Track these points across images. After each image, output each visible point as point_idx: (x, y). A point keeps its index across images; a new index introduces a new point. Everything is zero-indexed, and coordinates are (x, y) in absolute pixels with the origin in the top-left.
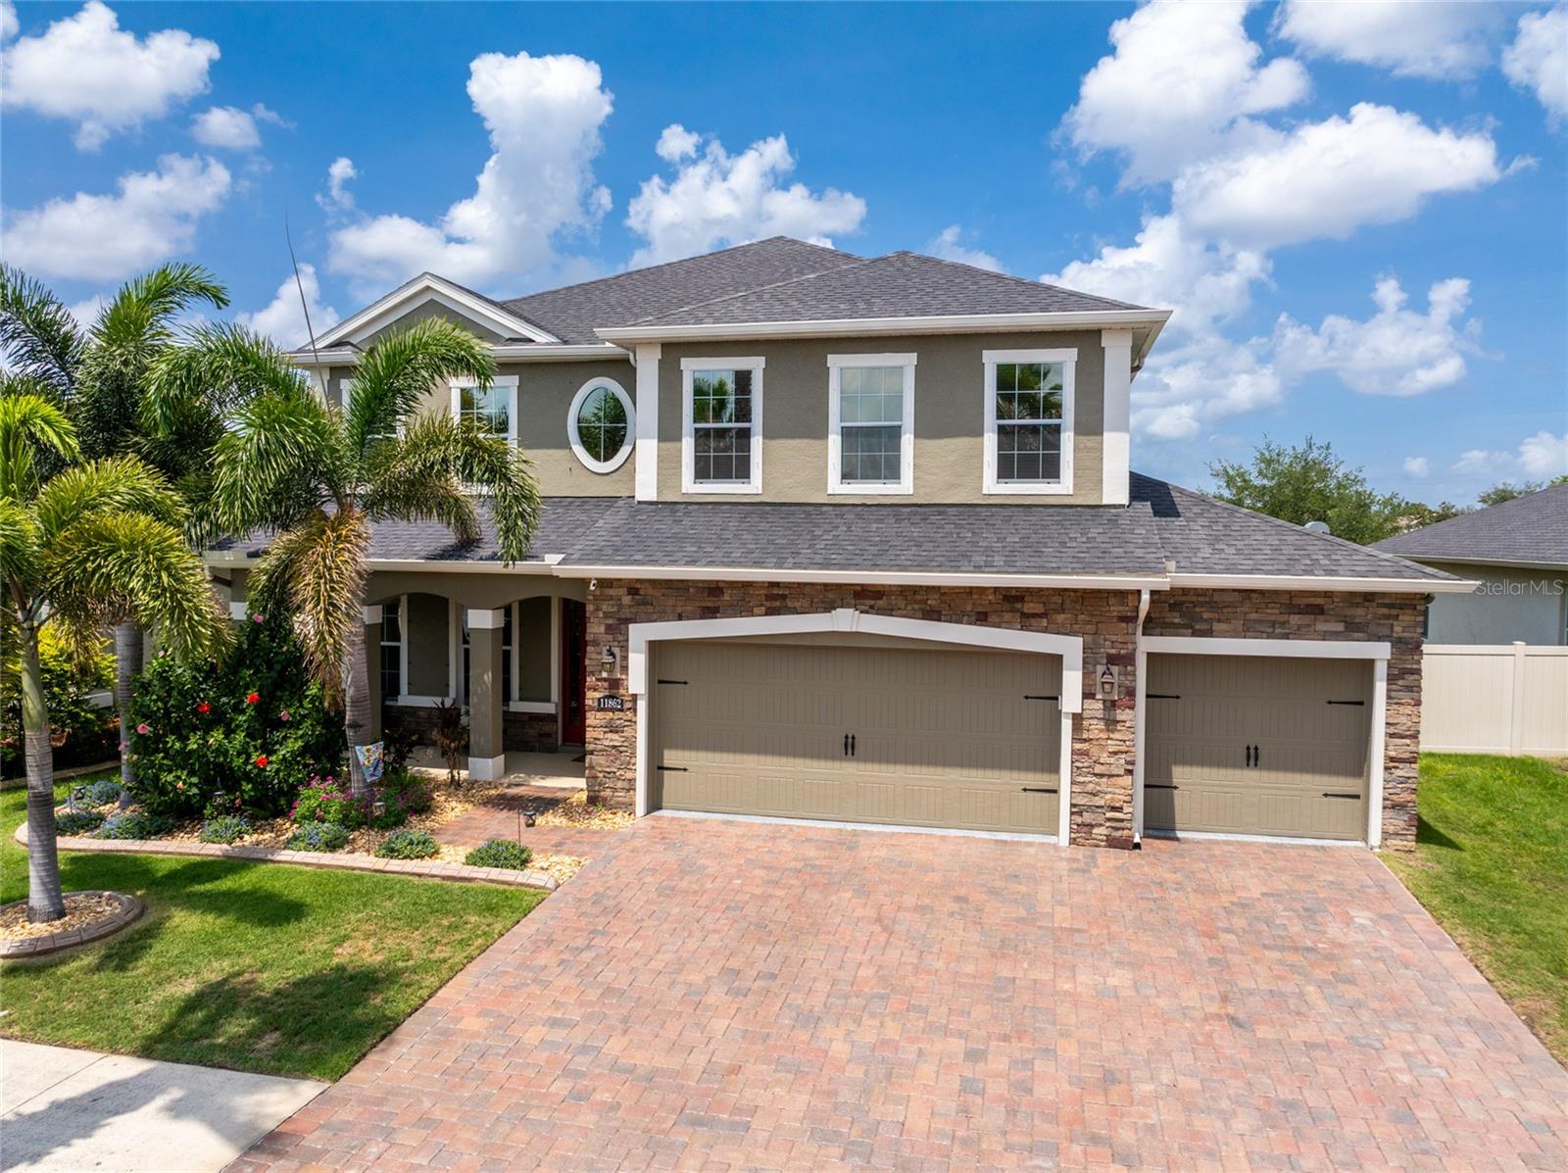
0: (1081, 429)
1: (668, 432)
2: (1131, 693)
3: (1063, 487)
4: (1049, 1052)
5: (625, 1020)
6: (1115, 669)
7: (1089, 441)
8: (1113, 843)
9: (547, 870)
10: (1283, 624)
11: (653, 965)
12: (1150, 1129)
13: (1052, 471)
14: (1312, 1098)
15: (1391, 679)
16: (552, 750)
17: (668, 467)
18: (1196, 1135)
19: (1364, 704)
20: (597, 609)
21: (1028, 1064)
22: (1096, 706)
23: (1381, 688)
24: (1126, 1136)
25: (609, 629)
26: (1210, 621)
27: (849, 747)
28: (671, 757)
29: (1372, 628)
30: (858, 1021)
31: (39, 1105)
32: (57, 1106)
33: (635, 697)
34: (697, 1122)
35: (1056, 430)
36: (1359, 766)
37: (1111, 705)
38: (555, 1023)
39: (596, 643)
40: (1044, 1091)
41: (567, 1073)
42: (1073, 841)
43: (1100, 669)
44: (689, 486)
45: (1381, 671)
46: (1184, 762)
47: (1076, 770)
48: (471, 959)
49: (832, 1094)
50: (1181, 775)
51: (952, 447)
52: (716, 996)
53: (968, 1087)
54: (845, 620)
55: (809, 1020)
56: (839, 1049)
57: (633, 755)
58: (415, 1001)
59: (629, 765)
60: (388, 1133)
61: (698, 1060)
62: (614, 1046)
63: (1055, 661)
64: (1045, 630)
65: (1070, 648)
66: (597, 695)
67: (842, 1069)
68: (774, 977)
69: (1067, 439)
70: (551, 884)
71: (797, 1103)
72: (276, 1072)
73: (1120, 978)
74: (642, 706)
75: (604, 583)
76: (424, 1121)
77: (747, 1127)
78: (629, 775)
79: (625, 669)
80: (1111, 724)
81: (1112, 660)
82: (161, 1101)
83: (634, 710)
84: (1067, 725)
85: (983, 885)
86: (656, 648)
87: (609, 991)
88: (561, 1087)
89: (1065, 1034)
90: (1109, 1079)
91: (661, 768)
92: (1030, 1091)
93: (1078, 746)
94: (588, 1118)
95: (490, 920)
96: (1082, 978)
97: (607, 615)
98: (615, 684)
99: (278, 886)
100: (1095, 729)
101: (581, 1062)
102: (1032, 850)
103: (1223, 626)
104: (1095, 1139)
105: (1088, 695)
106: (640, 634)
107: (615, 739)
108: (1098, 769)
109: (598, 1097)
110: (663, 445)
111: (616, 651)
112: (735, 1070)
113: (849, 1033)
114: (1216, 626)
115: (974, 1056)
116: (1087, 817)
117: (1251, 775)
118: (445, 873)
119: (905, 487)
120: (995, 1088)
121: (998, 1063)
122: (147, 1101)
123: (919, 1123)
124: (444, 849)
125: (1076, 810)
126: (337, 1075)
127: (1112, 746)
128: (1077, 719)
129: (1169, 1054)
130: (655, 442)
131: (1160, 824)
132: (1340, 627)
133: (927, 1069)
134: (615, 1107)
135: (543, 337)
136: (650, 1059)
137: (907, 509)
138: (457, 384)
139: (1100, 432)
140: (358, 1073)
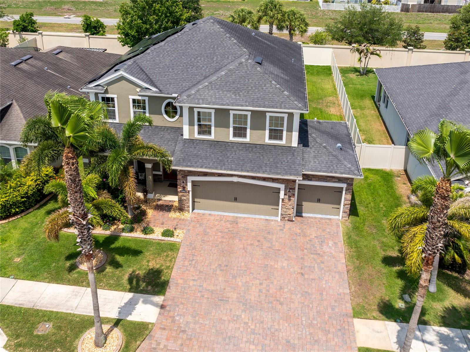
0: (287, 131)
1: (191, 124)
2: (294, 195)
3: (283, 142)
4: (272, 283)
5: (205, 279)
6: (291, 190)
7: (289, 133)
8: (289, 220)
9: (178, 236)
10: (326, 179)
11: (206, 264)
12: (285, 298)
13: (281, 138)
14: (310, 291)
15: (347, 190)
18: (292, 299)
19: (341, 192)
20: (180, 173)
21: (269, 285)
22: (287, 197)
24: (282, 300)
25: (182, 177)
26: (311, 178)
27: (236, 200)
28: (196, 200)
29: (344, 181)
30: (242, 277)
32: (126, 304)
33: (189, 191)
34: (221, 300)
35: (282, 131)
36: (339, 203)
37: (290, 197)
38: (194, 280)
39: (179, 179)
40: (271, 291)
41: (199, 292)
42: (281, 220)
43: (288, 190)
44: (197, 136)
45: (344, 189)
46: (305, 202)
47: (282, 208)
48: (174, 265)
49: (240, 294)
51: (260, 132)
52: (218, 272)
53: (260, 291)
54: (235, 179)
55: (234, 277)
56: (240, 284)
58: (169, 277)
59: (188, 203)
61: (218, 287)
62: (205, 285)
63: (279, 189)
64: (277, 183)
65: (282, 187)
66: (180, 189)
67: (241, 288)
68: (227, 266)
69: (285, 133)
70: (181, 241)
71: (235, 296)
73: (285, 264)
74: (191, 193)
75: (181, 170)
77: (228, 301)
79: (187, 185)
80: (290, 200)
81: (290, 189)
82: (140, 301)
83: (189, 193)
84: (281, 200)
85: (263, 236)
86: (193, 182)
87: (200, 272)
88: (199, 295)
89: (275, 278)
90: (281, 288)
91: (195, 202)
92: (269, 291)
93: (283, 203)
94: (205, 301)
95: (173, 253)
96: (279, 264)
97: (182, 174)
98: (184, 188)
99: (127, 245)
100: (286, 201)
101: (201, 289)
102: (273, 223)
103: (314, 179)
104: (277, 300)
105: (285, 195)
106: (190, 179)
108: (287, 208)
109: (206, 296)
110: (190, 127)
111: (184, 181)
112: (225, 289)
113: (241, 280)
114: (313, 179)
115: (261, 284)
116: (284, 216)
117: (318, 204)
118: (159, 239)
119: (247, 140)
120: (264, 291)
121: (264, 286)
123: (253, 298)
124: (155, 229)
125: (282, 215)
126: (164, 294)
127: (289, 204)
128: (283, 200)
129: (290, 282)
130: (188, 126)
131: (300, 212)
132: (337, 180)
133: (254, 287)
134: (208, 298)
135: (154, 89)
136: (211, 288)
137: (248, 145)
138: (131, 97)
139: (292, 132)
140: (167, 294)
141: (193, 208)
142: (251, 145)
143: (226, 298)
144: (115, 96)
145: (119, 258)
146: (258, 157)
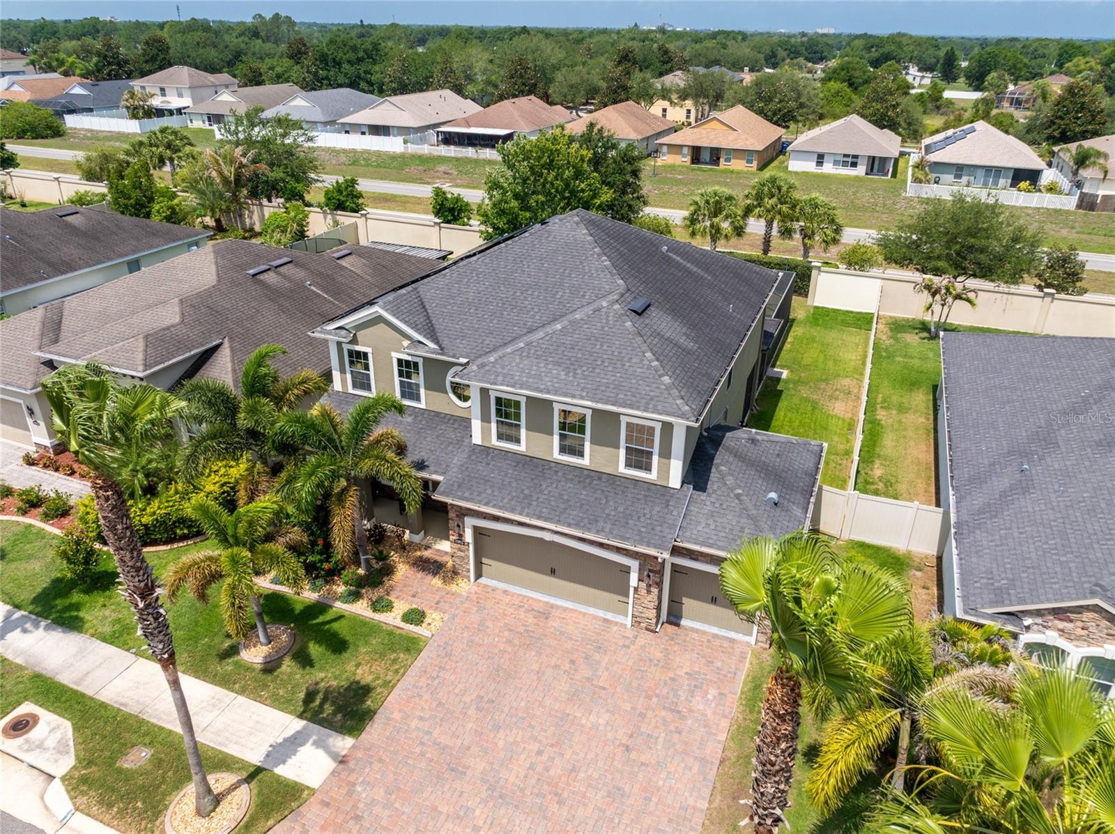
0: (660, 455)
1: (484, 418)
2: (661, 584)
3: (653, 476)
4: (562, 755)
5: (442, 720)
6: (651, 574)
7: (664, 460)
8: (647, 629)
9: (430, 625)
11: (457, 690)
12: (574, 792)
13: (648, 468)
14: (627, 788)
17: (486, 433)
18: (584, 796)
20: (452, 509)
21: (553, 758)
22: (643, 585)
24: (566, 794)
25: (456, 517)
27: (553, 572)
28: (484, 560)
30: (511, 730)
31: (280, 740)
32: (286, 740)
33: (468, 543)
34: (452, 770)
35: (651, 453)
37: (649, 585)
38: (421, 718)
39: (452, 519)
40: (552, 772)
41: (421, 743)
42: (632, 626)
43: (646, 573)
44: (495, 442)
46: (687, 597)
47: (634, 603)
48: (399, 680)
49: (492, 764)
50: (686, 600)
51: (606, 450)
52: (472, 711)
53: (532, 767)
54: (548, 537)
55: (497, 728)
56: (501, 744)
58: (381, 703)
59: (468, 563)
60: (371, 764)
61: (459, 742)
62: (436, 732)
63: (628, 568)
64: (626, 559)
65: (634, 565)
66: (454, 537)
67: (498, 753)
68: (492, 702)
69: (655, 459)
70: (430, 636)
71: (481, 766)
72: (341, 733)
74: (471, 547)
76: (380, 760)
77: (465, 774)
79: (464, 531)
80: (649, 592)
81: (652, 571)
82: (311, 741)
83: (469, 546)
84: (632, 590)
86: (474, 528)
87: (440, 704)
88: (418, 750)
89: (571, 747)
90: (573, 770)
91: (479, 563)
92: (548, 771)
93: (636, 596)
94: (423, 765)
97: (456, 511)
98: (460, 535)
100: (643, 591)
101: (426, 739)
104: (556, 794)
105: (640, 580)
106: (469, 522)
107: (462, 554)
108: (643, 605)
109: (428, 755)
110: (483, 424)
111: (460, 525)
112: (468, 748)
113: (507, 735)
115: (539, 753)
116: (639, 620)
117: (713, 607)
119: (586, 461)
120: (539, 769)
121: (544, 758)
122: (308, 741)
123: (511, 780)
124: (394, 607)
125: (634, 615)
126: (358, 736)
127: (649, 599)
128: (636, 589)
129: (597, 761)
130: (480, 422)
131: (675, 620)
133: (523, 757)
134: (431, 760)
135: (432, 345)
136: (444, 740)
137: (586, 472)
138: (395, 355)
139: (670, 458)
140: (363, 735)
141: (479, 575)
142: (592, 474)
143: (464, 767)
144: (368, 350)
145: (315, 649)
146: (596, 499)
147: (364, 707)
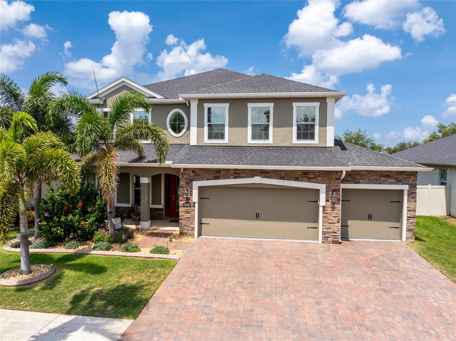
0: (320, 125)
1: (200, 125)
2: (339, 200)
3: (316, 142)
4: (339, 301)
5: (215, 297)
6: (335, 193)
7: (323, 129)
8: (334, 242)
9: (174, 254)
10: (379, 180)
11: (217, 281)
12: (374, 321)
14: (414, 311)
15: (408, 195)
16: (162, 219)
17: (200, 135)
19: (400, 202)
20: (183, 177)
21: (334, 305)
22: (329, 204)
23: (406, 198)
24: (368, 323)
25: (186, 183)
26: (359, 179)
27: (257, 217)
28: (204, 220)
29: (403, 181)
30: (282, 295)
31: (45, 331)
32: (51, 331)
33: (194, 203)
34: (247, 326)
35: (313, 126)
36: (399, 219)
37: (333, 203)
38: (195, 299)
39: (182, 187)
40: (341, 312)
41: (203, 314)
42: (323, 242)
43: (330, 193)
44: (206, 141)
45: (406, 193)
46: (351, 219)
47: (324, 222)
48: (162, 281)
49: (283, 316)
50: (350, 223)
51: (284, 130)
52: (238, 289)
53: (320, 312)
54: (257, 180)
56: (279, 303)
57: (194, 220)
58: (151, 295)
59: (193, 223)
60: (158, 334)
61: (240, 308)
62: (215, 305)
63: (318, 191)
64: (315, 182)
65: (322, 187)
66: (183, 202)
67: (283, 309)
68: (253, 283)
70: (178, 258)
71: (274, 319)
72: (116, 317)
73: (349, 280)
74: (196, 205)
75: (185, 169)
76: (167, 330)
77: (262, 326)
78: (192, 226)
79: (191, 195)
80: (333, 208)
81: (334, 191)
83: (194, 207)
84: (321, 209)
85: (302, 255)
86: (200, 188)
87: (207, 289)
88: (204, 318)
89: (341, 296)
90: (358, 308)
91: (201, 224)
92: (337, 312)
93: (324, 215)
94: (215, 327)
95: (163, 270)
96: (339, 280)
97: (186, 179)
98: (188, 199)
99: (95, 262)
100: (329, 210)
101: (207, 310)
102: (312, 245)
103: (363, 181)
104: (360, 325)
105: (327, 201)
106: (196, 184)
107: (188, 215)
108: (330, 221)
109: (216, 320)
110: (199, 129)
111: (189, 189)
112: (252, 310)
113: (281, 298)
114: (361, 181)
115: (318, 303)
116: (327, 235)
117: (370, 223)
118: (145, 256)
119: (270, 141)
120: (328, 312)
121: (326, 305)
122: (79, 328)
123: (310, 323)
124: (142, 249)
125: (324, 233)
126: (135, 317)
127: (334, 215)
128: (324, 207)
129: (371, 300)
130: (196, 128)
131: (345, 237)
132: (395, 181)
133: (307, 307)
134: (222, 323)
135: (159, 97)
136: (226, 308)
137: (271, 148)
139: (326, 127)
140: (141, 316)
141: (200, 234)
142: (275, 148)
143: (258, 322)
147: (135, 298)
